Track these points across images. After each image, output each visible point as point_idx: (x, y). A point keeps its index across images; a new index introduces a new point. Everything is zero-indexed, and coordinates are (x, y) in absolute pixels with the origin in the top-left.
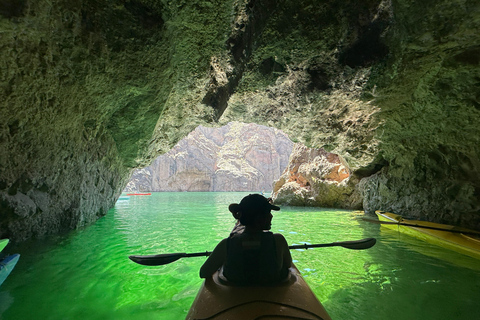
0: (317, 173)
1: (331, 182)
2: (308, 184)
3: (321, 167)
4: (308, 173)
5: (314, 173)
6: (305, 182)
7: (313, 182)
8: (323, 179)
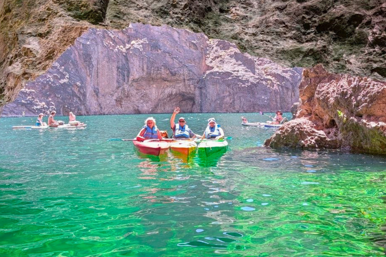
0: (348, 102)
1: (373, 124)
2: (333, 123)
3: (357, 89)
4: (332, 100)
5: (343, 100)
6: (326, 118)
7: (341, 119)
8: (360, 116)
